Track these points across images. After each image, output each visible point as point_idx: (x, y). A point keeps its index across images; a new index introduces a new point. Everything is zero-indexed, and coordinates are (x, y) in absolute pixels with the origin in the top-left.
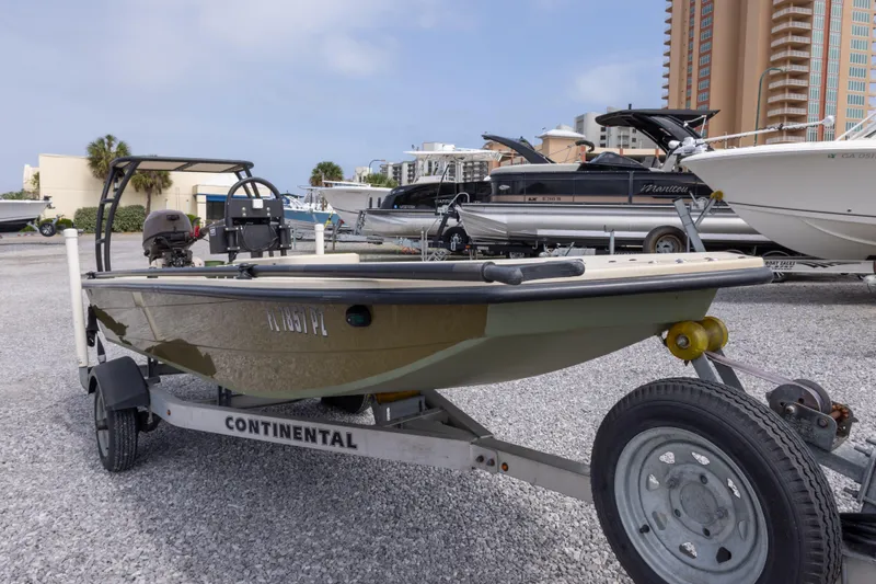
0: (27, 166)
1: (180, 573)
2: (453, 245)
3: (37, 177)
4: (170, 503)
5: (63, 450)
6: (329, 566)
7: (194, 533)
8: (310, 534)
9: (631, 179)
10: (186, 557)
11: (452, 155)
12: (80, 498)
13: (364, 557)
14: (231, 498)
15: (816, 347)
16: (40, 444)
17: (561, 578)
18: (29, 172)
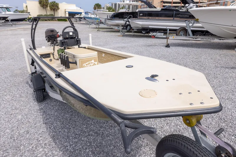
0: (24, 4)
1: (51, 139)
2: (128, 29)
3: (27, 6)
4: (52, 113)
5: (28, 93)
6: (89, 138)
7: (56, 125)
8: (85, 126)
9: (174, 13)
10: (54, 133)
11: (128, 4)
12: (30, 111)
13: (98, 136)
14: (67, 113)
15: (218, 65)
16: (22, 91)
17: (147, 146)
18: (24, 5)
